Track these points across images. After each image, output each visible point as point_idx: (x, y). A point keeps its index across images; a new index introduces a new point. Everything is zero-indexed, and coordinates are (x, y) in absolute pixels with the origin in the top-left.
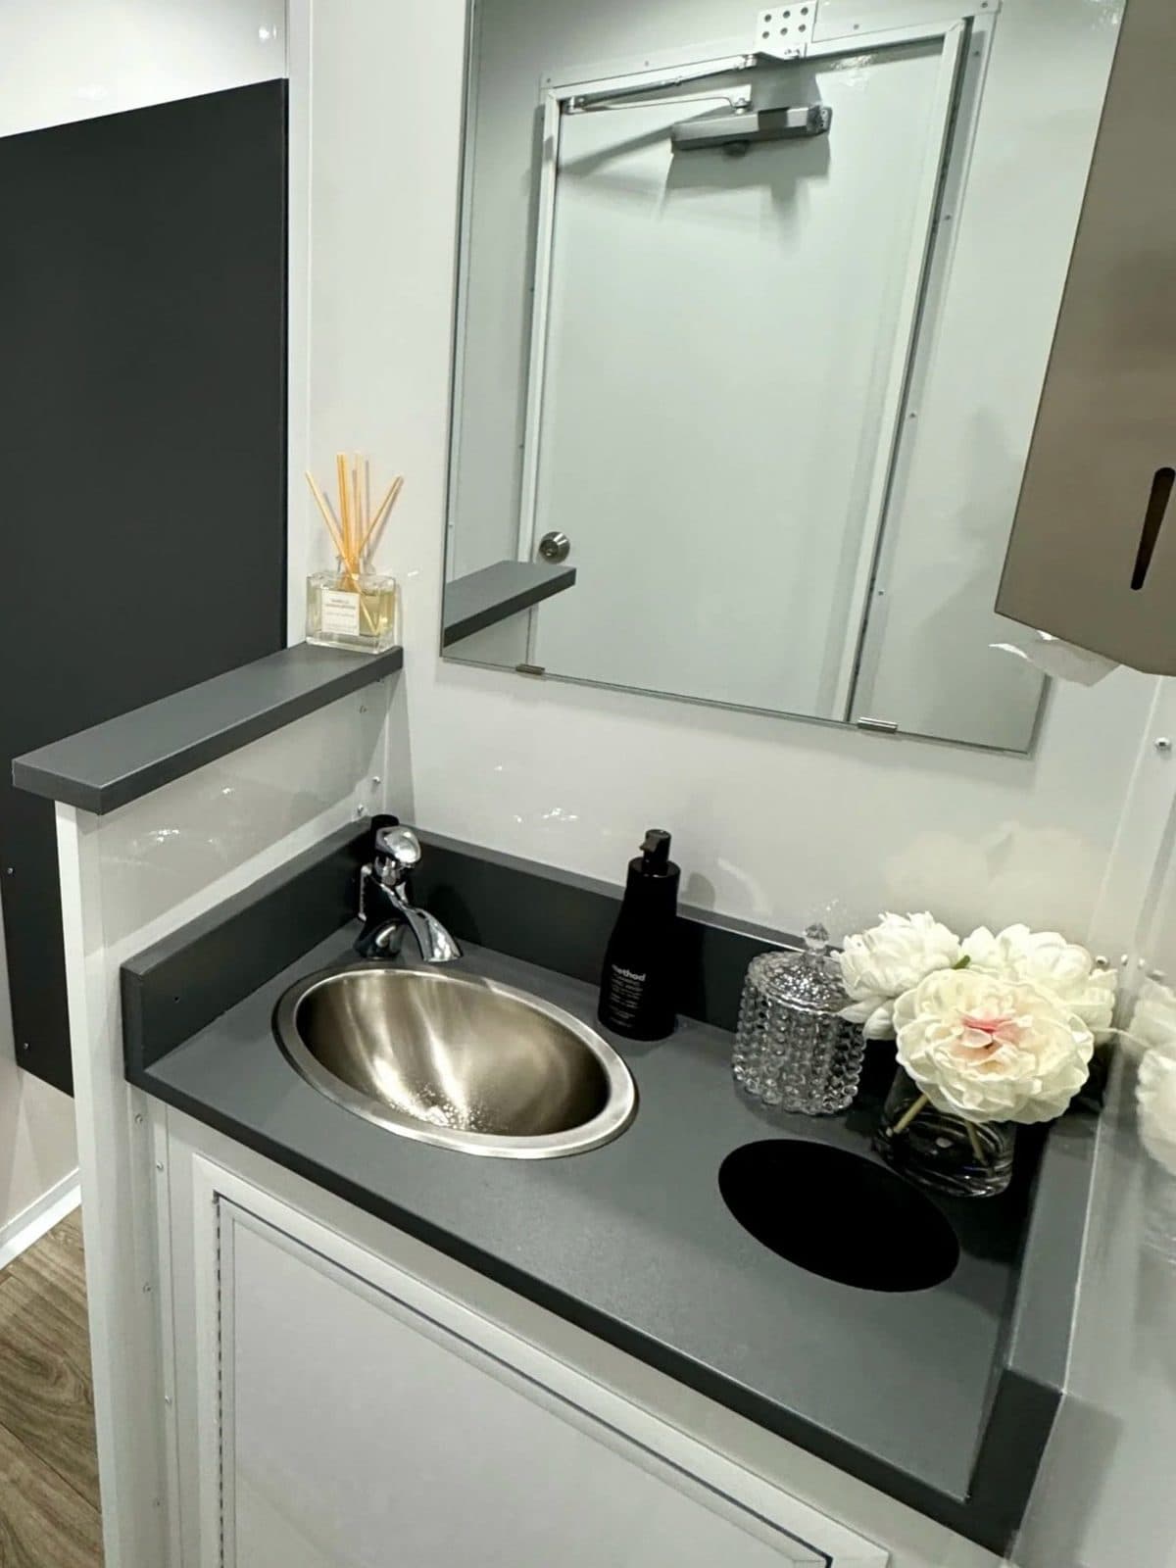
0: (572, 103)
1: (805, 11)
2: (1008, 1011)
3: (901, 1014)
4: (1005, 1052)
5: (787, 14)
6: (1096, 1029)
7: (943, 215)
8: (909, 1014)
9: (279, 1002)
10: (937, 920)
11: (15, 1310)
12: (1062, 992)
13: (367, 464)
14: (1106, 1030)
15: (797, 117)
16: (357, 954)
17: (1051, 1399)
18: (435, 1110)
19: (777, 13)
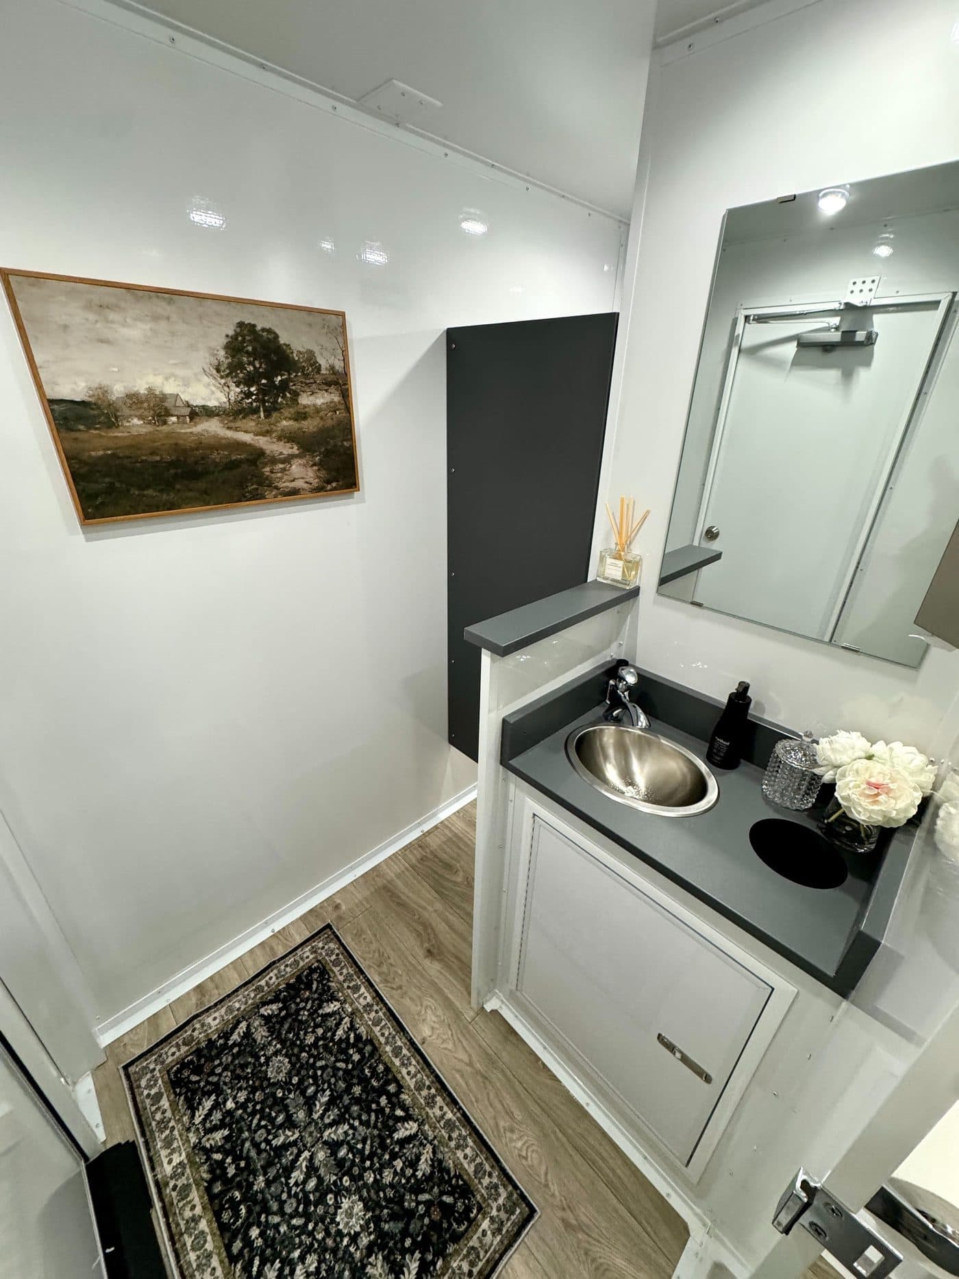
0: (752, 318)
1: (873, 281)
2: (887, 781)
3: (840, 775)
4: (882, 798)
5: (864, 282)
6: (924, 790)
7: (924, 391)
8: (843, 775)
9: (568, 738)
10: (863, 736)
11: (440, 842)
12: (912, 774)
13: (634, 502)
14: (928, 792)
15: (860, 336)
16: (603, 719)
17: (877, 944)
18: (630, 787)
19: (859, 281)
